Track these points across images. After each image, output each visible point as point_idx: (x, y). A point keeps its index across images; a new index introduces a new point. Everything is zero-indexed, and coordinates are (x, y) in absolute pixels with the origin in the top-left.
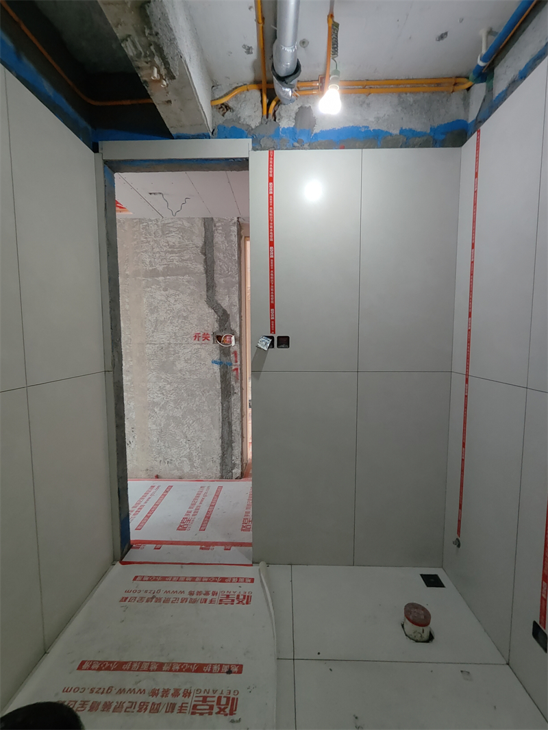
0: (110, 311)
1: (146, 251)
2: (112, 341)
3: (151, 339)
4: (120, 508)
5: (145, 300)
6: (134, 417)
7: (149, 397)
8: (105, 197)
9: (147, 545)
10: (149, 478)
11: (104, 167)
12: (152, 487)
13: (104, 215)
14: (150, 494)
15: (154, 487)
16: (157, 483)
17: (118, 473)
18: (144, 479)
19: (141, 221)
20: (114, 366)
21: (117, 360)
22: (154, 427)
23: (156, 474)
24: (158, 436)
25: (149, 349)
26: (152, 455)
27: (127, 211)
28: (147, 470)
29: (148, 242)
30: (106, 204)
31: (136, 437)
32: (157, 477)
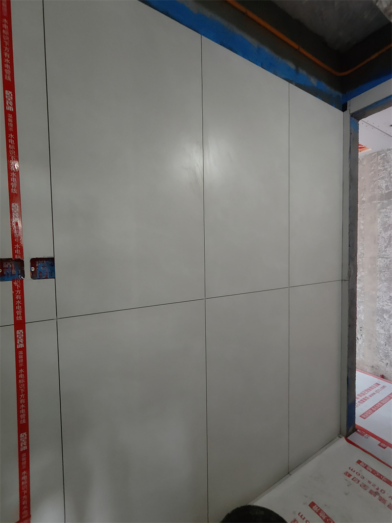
0: (349, 232)
1: (383, 178)
2: (349, 256)
3: (384, 253)
4: (348, 393)
5: (379, 220)
6: (363, 318)
7: (378, 304)
8: (350, 143)
9: (372, 437)
10: (374, 374)
11: (351, 119)
12: (377, 384)
13: (348, 157)
14: (375, 389)
15: (379, 385)
16: (382, 382)
17: (348, 364)
18: (370, 374)
19: (379, 153)
20: (349, 276)
21: (352, 271)
22: (382, 331)
23: (382, 374)
24: (386, 341)
25: (381, 262)
26: (379, 356)
27: (367, 149)
28: (373, 367)
29: (386, 169)
30: (350, 148)
31: (363, 336)
32: (383, 377)
